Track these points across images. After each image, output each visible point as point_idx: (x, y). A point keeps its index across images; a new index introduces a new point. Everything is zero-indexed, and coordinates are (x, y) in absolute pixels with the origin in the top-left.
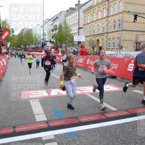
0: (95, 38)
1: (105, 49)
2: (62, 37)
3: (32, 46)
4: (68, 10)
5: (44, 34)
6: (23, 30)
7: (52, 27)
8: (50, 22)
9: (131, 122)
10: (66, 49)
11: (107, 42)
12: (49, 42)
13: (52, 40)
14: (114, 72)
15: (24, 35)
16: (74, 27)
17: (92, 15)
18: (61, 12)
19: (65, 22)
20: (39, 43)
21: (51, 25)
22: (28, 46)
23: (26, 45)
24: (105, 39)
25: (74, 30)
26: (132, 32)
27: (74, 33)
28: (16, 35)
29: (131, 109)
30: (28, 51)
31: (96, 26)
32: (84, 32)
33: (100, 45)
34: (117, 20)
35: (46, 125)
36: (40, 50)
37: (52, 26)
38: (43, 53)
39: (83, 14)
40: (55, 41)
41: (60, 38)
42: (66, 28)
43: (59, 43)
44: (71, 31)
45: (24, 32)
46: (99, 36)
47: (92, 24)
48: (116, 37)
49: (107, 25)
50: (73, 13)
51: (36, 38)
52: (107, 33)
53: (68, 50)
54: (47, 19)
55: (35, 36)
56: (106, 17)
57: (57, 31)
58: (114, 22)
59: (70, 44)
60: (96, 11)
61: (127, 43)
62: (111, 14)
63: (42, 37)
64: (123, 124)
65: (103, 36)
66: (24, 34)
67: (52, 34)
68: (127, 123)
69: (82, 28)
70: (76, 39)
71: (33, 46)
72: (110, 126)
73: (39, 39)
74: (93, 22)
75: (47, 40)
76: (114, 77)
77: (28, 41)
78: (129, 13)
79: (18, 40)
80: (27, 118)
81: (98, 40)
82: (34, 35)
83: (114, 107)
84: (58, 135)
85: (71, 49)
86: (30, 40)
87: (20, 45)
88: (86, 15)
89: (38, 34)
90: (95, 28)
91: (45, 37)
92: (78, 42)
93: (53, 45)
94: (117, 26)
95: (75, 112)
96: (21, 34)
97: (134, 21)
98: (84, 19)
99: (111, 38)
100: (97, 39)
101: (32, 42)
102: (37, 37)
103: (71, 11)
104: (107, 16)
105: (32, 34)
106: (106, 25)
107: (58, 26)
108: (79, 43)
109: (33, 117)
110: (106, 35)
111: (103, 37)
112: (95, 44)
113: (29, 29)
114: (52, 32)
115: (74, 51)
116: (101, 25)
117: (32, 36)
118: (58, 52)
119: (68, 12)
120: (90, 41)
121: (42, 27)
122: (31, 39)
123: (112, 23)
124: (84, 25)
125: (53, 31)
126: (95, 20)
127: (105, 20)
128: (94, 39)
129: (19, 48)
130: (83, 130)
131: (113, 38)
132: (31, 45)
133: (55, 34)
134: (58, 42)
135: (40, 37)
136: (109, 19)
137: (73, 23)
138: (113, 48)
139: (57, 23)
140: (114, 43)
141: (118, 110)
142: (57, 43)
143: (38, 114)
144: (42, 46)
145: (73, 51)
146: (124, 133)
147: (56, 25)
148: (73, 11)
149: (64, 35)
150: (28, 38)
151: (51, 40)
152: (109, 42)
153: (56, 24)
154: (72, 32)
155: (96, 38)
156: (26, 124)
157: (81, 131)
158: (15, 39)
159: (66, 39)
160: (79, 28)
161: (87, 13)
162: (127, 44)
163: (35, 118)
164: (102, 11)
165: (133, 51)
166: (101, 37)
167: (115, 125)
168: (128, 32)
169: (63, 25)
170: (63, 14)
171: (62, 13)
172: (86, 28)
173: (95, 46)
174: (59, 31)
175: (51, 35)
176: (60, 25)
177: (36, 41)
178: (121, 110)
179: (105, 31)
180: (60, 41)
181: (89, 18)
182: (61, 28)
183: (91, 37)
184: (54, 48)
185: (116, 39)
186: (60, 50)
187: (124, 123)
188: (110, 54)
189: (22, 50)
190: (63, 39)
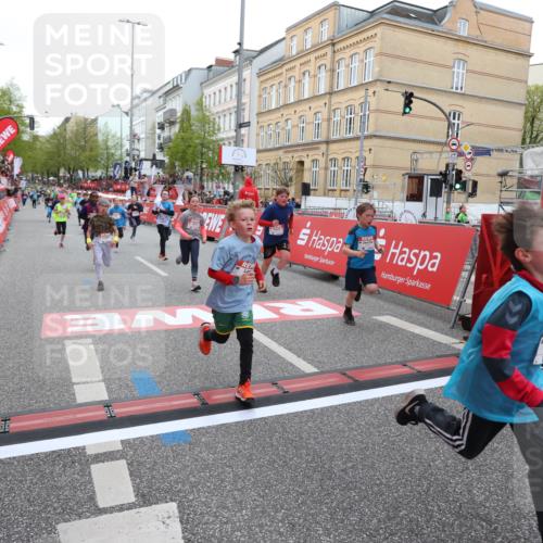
0: (290, 155)
1: (321, 191)
2: (190, 151)
3: (94, 174)
4: (210, 67)
5: (134, 137)
6: (67, 120)
7: (159, 117)
8: (155, 101)
9: (349, 404)
10: (202, 187)
11: (326, 169)
12: (149, 163)
13: (160, 157)
14: (332, 263)
15: (70, 138)
16: (227, 118)
17: (283, 84)
18: (190, 70)
19: (200, 104)
20: (117, 164)
21: (158, 110)
22: (80, 173)
23: (75, 170)
24: (322, 161)
25: (227, 128)
26: (400, 144)
27: (228, 138)
28: (42, 137)
29: (357, 368)
30: (82, 188)
31: (295, 119)
32: (258, 135)
33: (307, 179)
34: (357, 104)
35: (103, 412)
36: (119, 187)
37: (161, 113)
38: (126, 198)
39: (256, 82)
40: (167, 160)
41: (184, 152)
42: (205, 120)
43: (182, 166)
44: (219, 130)
45: (71, 126)
46: (303, 150)
47: (285, 112)
48: (353, 157)
49: (329, 120)
50: (227, 76)
51: (107, 148)
52: (327, 142)
53: (210, 189)
54: (145, 91)
55: (106, 141)
56: (325, 94)
57: (176, 128)
58: (350, 109)
59: (216, 171)
60: (296, 73)
61: (384, 175)
62: (341, 87)
63: (127, 146)
64: (323, 410)
65: (317, 152)
66: (69, 135)
67: (159, 137)
68: (335, 408)
69: (248, 124)
70: (230, 156)
71: (99, 174)
72: (288, 414)
73: (118, 153)
74: (286, 106)
75: (142, 155)
76: (332, 278)
77: (82, 158)
78: (391, 87)
79: (49, 153)
80: (49, 393)
81: (301, 163)
82: (100, 138)
83: (311, 362)
84: (134, 440)
85: (218, 187)
86: (87, 153)
87: (54, 170)
88: (267, 85)
89: (113, 136)
90: (293, 126)
91: (136, 146)
92: (236, 166)
93: (161, 173)
94: (357, 124)
95: (195, 377)
96: (61, 134)
97: (405, 113)
98: (260, 96)
99: (340, 157)
100: (298, 160)
101: (94, 161)
102: (110, 144)
103: (221, 68)
104: (327, 91)
105: (96, 135)
106: (326, 117)
107: (179, 114)
108: (239, 169)
109: (67, 391)
110: (323, 147)
111: (313, 154)
112: (292, 173)
113: (86, 120)
114: (158, 131)
115: (226, 193)
116: (309, 116)
117: (96, 141)
118: (175, 197)
119: (211, 73)
120: (276, 164)
121: (127, 113)
122: (91, 150)
123: (344, 111)
124: (259, 114)
125: (162, 127)
126: (292, 100)
127: (321, 102)
128: (287, 158)
129: (51, 178)
130: (209, 427)
131: (344, 159)
132: (91, 169)
133: (170, 138)
134: (177, 163)
135: (122, 146)
136: (335, 99)
137: (220, 109)
138: (344, 188)
139: (176, 104)
140: (347, 174)
141: (322, 373)
142: (173, 166)
143: (84, 383)
144: (126, 173)
145: (222, 194)
146: (322, 433)
147: (173, 112)
148: (226, 68)
149: (197, 141)
150: (81, 147)
151: (154, 155)
152: (333, 169)
153: (174, 107)
154: (221, 136)
155: (295, 155)
156: (44, 410)
157: (203, 428)
158: (40, 149)
159: (202, 154)
160: (240, 126)
161: (267, 80)
162: (384, 178)
163: (74, 394)
164: (315, 76)
165: (402, 201)
166: (311, 153)
167: (301, 412)
168: (390, 143)
169: (194, 113)
170: (195, 78)
171: (193, 73)
172: (265, 124)
173: (291, 179)
174: (182, 129)
175: (157, 141)
176: (186, 112)
177: (108, 158)
178: (329, 372)
179: (323, 137)
180: (183, 159)
181: (274, 93)
182: (189, 120)
183: (281, 152)
184: (162, 182)
185: (354, 162)
186: (180, 188)
187: (327, 408)
188: (333, 206)
189: (60, 185)
190: (193, 154)
